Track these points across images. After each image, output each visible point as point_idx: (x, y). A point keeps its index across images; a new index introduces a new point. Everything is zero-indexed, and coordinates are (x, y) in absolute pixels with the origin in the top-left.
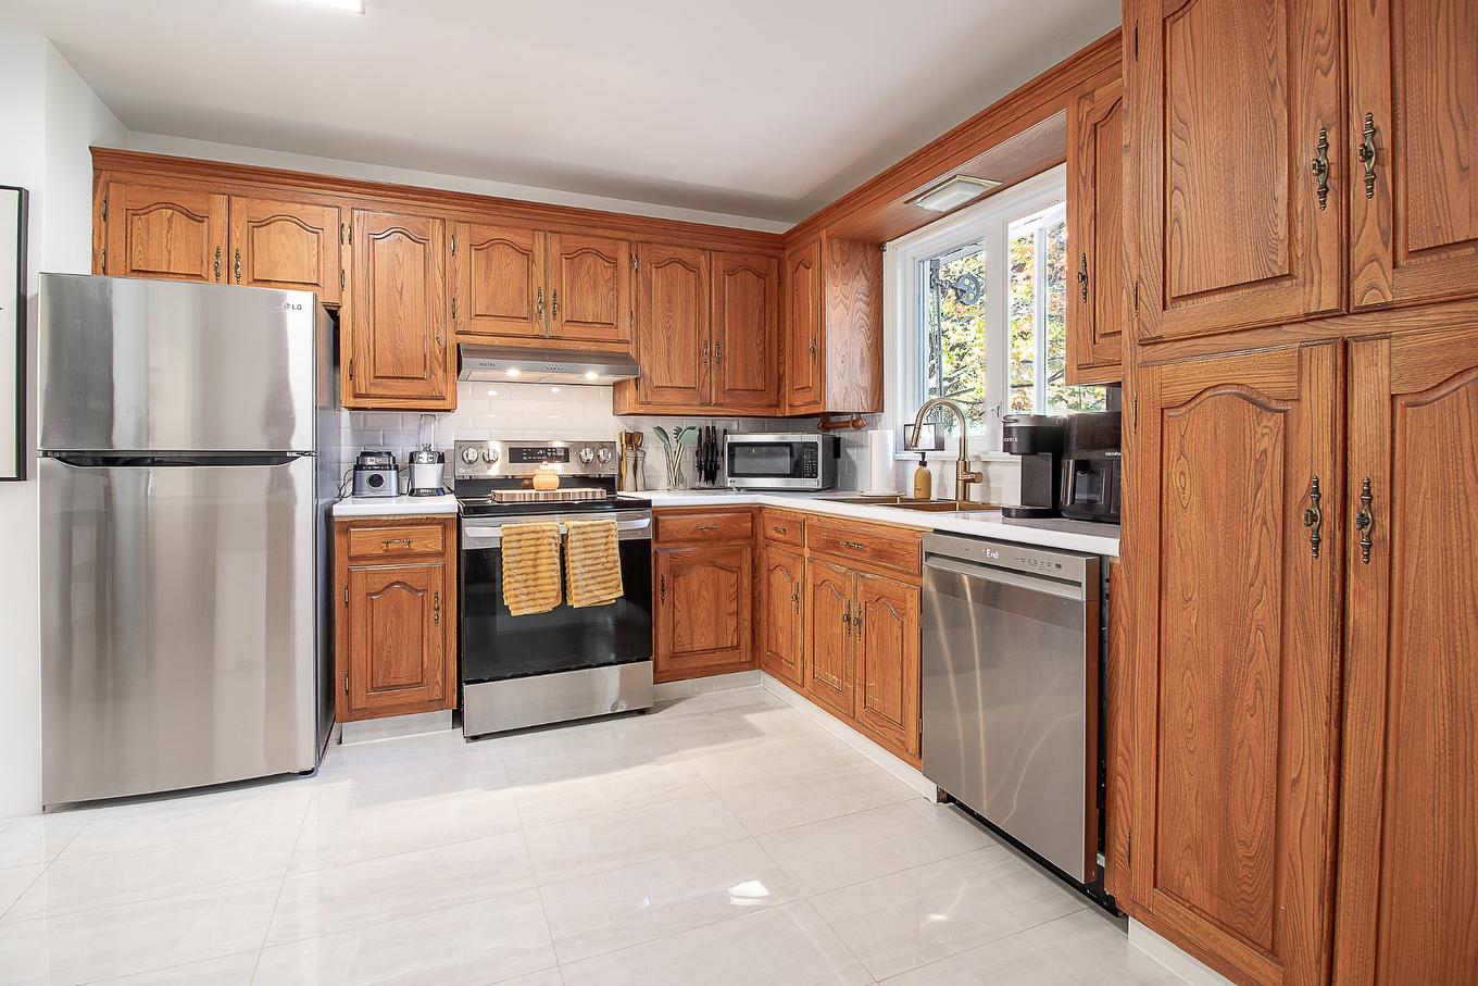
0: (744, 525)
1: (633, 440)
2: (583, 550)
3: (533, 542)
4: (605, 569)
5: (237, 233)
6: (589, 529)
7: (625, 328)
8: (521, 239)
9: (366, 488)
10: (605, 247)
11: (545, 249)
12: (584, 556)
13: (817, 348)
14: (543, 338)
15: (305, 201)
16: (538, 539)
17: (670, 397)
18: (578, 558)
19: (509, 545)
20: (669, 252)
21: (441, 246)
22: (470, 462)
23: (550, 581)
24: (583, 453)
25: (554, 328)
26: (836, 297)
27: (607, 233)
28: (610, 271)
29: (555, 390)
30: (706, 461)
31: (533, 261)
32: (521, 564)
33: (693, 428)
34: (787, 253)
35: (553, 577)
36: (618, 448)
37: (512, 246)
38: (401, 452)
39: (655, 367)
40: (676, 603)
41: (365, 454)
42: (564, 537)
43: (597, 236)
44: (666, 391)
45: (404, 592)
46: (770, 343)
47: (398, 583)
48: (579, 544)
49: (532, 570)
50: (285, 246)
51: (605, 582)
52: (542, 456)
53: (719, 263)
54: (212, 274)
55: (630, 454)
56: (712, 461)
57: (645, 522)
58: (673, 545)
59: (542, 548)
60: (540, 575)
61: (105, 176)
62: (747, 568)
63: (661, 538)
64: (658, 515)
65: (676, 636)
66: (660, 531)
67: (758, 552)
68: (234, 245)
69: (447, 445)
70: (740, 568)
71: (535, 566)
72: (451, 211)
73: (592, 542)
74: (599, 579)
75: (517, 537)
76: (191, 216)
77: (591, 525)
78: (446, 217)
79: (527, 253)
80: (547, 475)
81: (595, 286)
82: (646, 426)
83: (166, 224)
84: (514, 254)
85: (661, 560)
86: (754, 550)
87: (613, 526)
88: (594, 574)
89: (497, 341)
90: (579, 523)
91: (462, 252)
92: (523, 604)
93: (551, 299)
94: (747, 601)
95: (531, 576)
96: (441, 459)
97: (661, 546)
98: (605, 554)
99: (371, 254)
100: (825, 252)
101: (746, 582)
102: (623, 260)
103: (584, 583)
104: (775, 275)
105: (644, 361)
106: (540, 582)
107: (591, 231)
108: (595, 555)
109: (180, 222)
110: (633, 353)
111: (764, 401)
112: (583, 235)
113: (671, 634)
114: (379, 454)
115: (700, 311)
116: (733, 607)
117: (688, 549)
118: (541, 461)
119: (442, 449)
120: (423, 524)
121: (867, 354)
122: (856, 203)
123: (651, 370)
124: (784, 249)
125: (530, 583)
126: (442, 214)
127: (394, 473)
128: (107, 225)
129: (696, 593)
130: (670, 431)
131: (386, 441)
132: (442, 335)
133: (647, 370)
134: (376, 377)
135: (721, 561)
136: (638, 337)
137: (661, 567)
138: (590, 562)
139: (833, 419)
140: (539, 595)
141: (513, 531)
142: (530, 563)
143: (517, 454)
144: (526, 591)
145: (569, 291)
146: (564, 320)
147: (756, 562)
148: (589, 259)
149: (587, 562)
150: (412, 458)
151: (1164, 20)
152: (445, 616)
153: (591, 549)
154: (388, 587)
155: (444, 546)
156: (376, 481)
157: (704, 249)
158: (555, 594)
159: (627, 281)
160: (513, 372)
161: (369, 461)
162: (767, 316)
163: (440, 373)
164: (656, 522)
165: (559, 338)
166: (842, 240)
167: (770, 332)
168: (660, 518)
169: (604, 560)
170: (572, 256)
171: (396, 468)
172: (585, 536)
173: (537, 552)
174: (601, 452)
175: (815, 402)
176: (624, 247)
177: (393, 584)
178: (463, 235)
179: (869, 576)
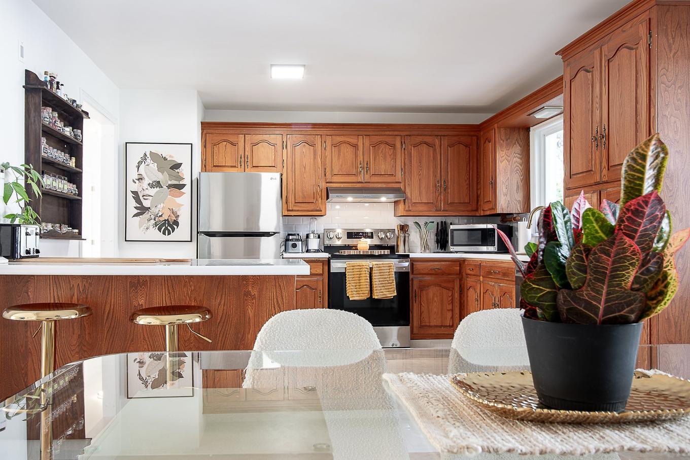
0: (455, 268)
1: (403, 228)
2: (379, 274)
3: (358, 270)
4: (389, 283)
5: (247, 149)
6: (382, 266)
7: (399, 176)
8: (353, 140)
9: (291, 249)
10: (389, 140)
11: (363, 144)
12: (380, 277)
13: (493, 181)
14: (362, 183)
15: (271, 133)
16: (361, 269)
17: (421, 208)
18: (377, 277)
19: (349, 271)
20: (419, 139)
21: (320, 147)
22: (331, 238)
23: (365, 286)
24: (380, 234)
25: (367, 178)
26: (503, 157)
27: (390, 133)
28: (392, 150)
29: (367, 205)
30: (441, 239)
31: (358, 149)
32: (354, 279)
33: (433, 222)
34: (482, 133)
35: (366, 285)
36: (396, 232)
37: (349, 143)
38: (303, 234)
39: (414, 193)
40: (422, 303)
41: (289, 235)
42: (371, 269)
43: (387, 135)
44: (418, 205)
45: (308, 289)
46: (472, 179)
47: (306, 285)
48: (377, 272)
49: (358, 281)
50: (264, 153)
51: (389, 289)
52: (361, 235)
53: (445, 142)
54: (239, 164)
55: (402, 235)
56: (444, 238)
57: (407, 264)
58: (421, 276)
59: (362, 273)
60: (361, 284)
61: (205, 131)
62: (457, 288)
63: (414, 272)
64: (413, 261)
65: (422, 318)
66: (414, 269)
67: (463, 282)
68: (246, 153)
69: (321, 231)
70: (453, 288)
71: (359, 280)
72: (323, 131)
73: (383, 271)
74: (386, 287)
75: (352, 268)
76: (232, 144)
77: (383, 264)
78: (322, 134)
79: (355, 146)
80: (364, 244)
81: (385, 158)
82: (410, 221)
83: (224, 147)
84: (349, 146)
85: (415, 283)
86: (461, 280)
87: (392, 265)
88: (384, 285)
89: (342, 185)
90: (378, 263)
91: (328, 148)
92: (355, 295)
93: (365, 165)
94: (457, 305)
95: (358, 284)
96: (319, 237)
97: (414, 276)
98: (389, 277)
99: (293, 153)
100: (497, 135)
101: (457, 295)
102: (398, 145)
103: (379, 288)
104: (475, 145)
105: (408, 191)
106: (361, 287)
107: (383, 133)
108: (384, 277)
109: (229, 145)
110: (402, 188)
111: (470, 208)
112: (380, 135)
113: (420, 317)
114: (294, 235)
115: (436, 167)
116: (450, 307)
117: (427, 278)
118: (361, 238)
119: (319, 233)
120: (314, 262)
121: (520, 184)
122: (507, 114)
123: (411, 195)
124: (480, 131)
125: (358, 287)
126: (320, 133)
127: (300, 242)
128: (206, 150)
129: (431, 299)
130: (422, 223)
131: (296, 230)
132: (320, 184)
133: (409, 195)
134: (296, 203)
135: (443, 285)
136: (405, 180)
137: (415, 285)
138: (382, 280)
139: (507, 217)
140: (361, 292)
141: (350, 265)
142: (357, 278)
143: (351, 235)
144: (356, 290)
145: (373, 161)
146: (371, 174)
147: (462, 286)
148: (382, 146)
149: (381, 280)
150: (308, 236)
151: (571, 81)
152: (323, 300)
153: (382, 274)
154: (302, 287)
155: (323, 271)
156: (294, 246)
157: (438, 136)
158: (367, 292)
159: (400, 154)
160: (350, 199)
161: (291, 237)
162: (471, 166)
163: (320, 200)
164: (412, 265)
165: (369, 182)
166: (506, 128)
167: (472, 174)
168: (414, 263)
169: (388, 279)
170: (375, 146)
171: (301, 241)
172: (380, 268)
173: (360, 274)
174: (388, 234)
175: (493, 209)
176: (398, 139)
177: (304, 286)
178: (329, 140)
179: (501, 285)
